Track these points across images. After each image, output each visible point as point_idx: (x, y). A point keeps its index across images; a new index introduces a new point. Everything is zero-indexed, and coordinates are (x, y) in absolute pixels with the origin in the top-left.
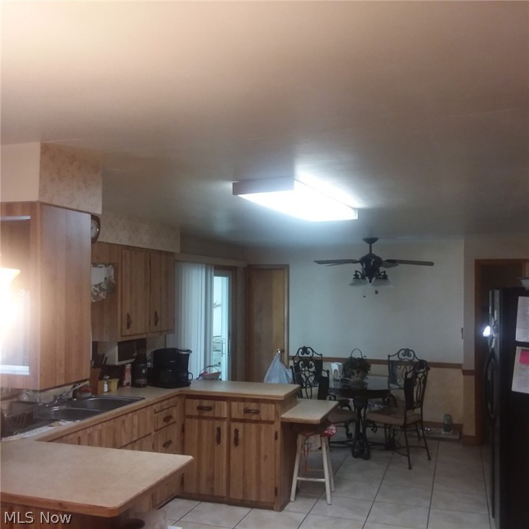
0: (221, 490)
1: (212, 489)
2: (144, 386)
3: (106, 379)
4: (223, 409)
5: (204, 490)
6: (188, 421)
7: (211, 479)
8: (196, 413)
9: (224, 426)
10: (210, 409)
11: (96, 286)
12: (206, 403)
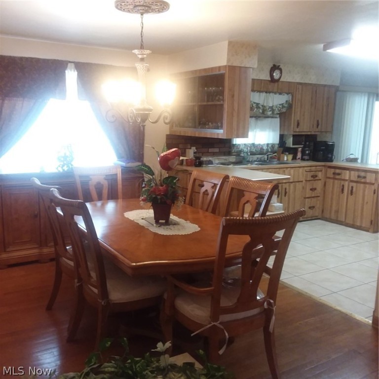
0: (342, 218)
1: (337, 217)
2: (308, 160)
3: (285, 154)
4: (346, 175)
5: (333, 217)
6: (328, 180)
7: (337, 212)
8: (332, 176)
9: (346, 184)
10: (339, 174)
11: (280, 105)
12: (338, 171)
